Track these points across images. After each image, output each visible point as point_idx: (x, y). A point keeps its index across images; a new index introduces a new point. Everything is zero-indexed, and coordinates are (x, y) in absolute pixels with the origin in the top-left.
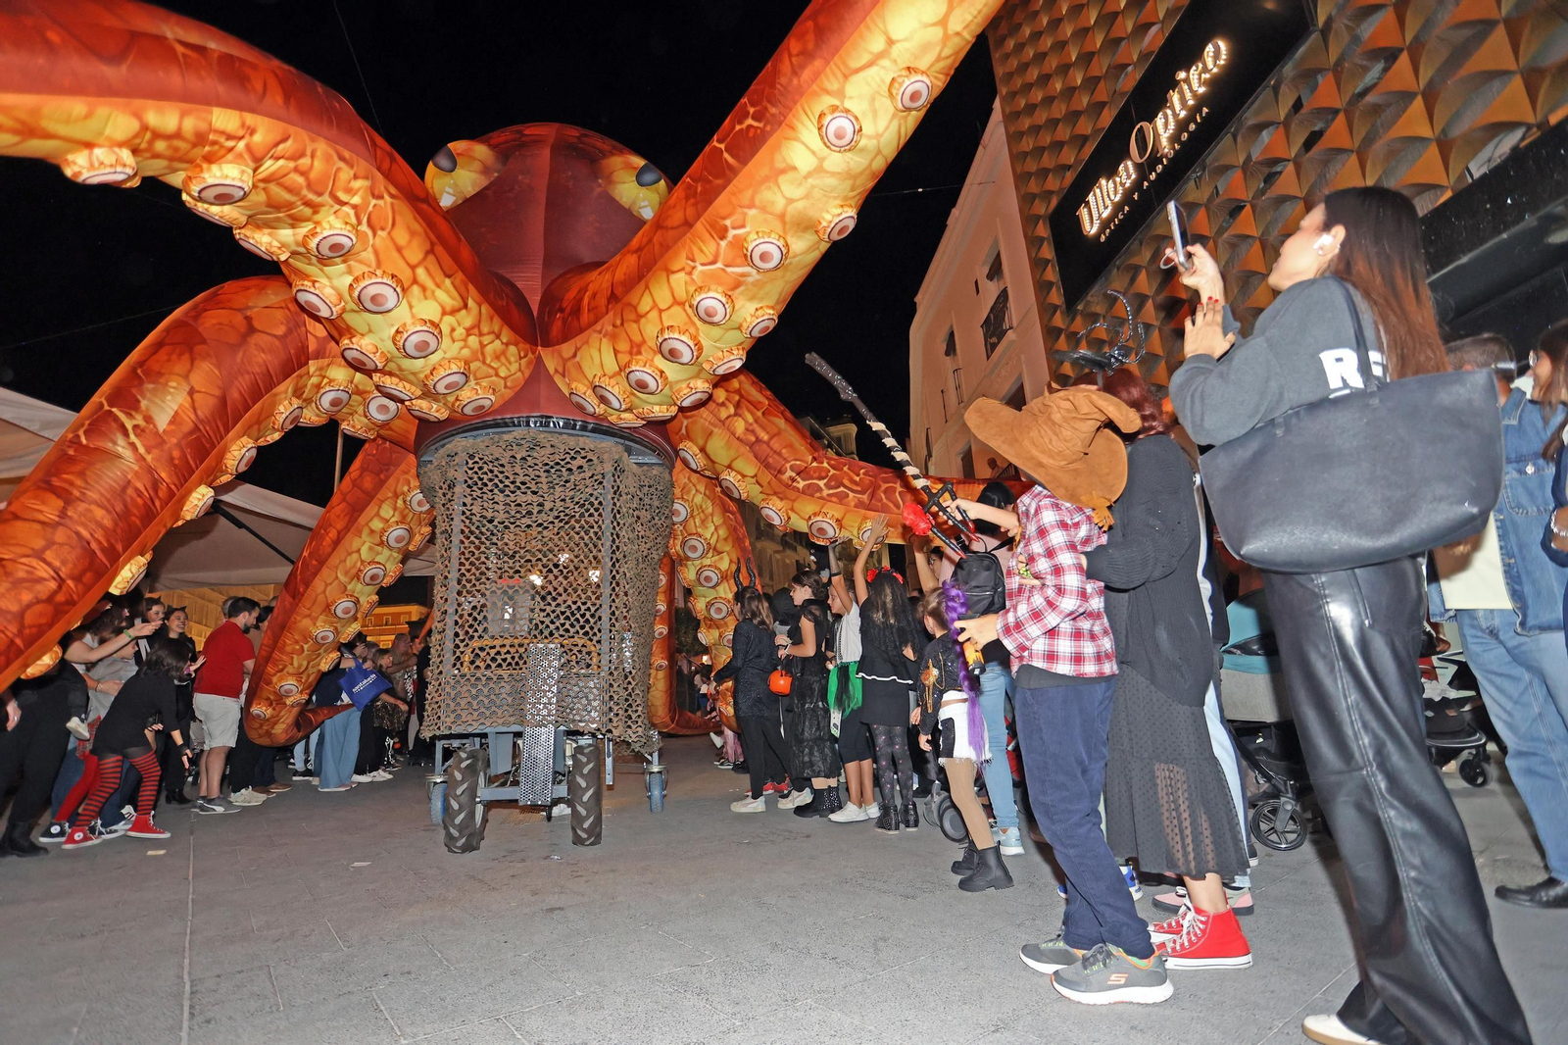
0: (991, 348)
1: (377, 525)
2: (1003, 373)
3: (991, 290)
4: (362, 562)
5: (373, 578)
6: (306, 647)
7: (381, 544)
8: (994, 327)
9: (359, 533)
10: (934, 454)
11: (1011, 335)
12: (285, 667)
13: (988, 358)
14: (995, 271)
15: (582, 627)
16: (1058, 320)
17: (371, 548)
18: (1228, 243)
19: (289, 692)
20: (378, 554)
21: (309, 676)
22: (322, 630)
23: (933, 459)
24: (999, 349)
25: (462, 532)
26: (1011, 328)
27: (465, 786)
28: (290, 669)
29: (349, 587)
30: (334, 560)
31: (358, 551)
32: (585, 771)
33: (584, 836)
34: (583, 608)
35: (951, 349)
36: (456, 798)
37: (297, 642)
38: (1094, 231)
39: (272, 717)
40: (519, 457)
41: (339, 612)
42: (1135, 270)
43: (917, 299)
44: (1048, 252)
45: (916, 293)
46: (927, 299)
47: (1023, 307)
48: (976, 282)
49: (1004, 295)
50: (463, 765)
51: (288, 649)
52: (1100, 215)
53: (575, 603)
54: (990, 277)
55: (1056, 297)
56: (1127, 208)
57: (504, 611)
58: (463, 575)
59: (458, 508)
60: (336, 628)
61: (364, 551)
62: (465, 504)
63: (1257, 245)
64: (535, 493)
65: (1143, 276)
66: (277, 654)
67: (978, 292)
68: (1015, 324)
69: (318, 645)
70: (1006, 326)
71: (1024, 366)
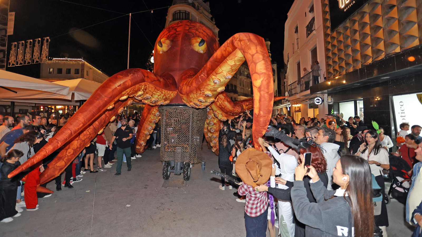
0: (308, 35)
1: (153, 112)
2: (311, 42)
3: (310, 16)
4: (152, 119)
5: (154, 122)
6: (144, 135)
7: (155, 116)
8: (310, 28)
9: (150, 114)
10: (289, 61)
11: (314, 32)
12: (141, 139)
13: (307, 37)
14: (312, 10)
15: (186, 139)
16: (329, 32)
17: (153, 117)
18: (386, 19)
19: (142, 144)
20: (154, 117)
21: (145, 140)
22: (146, 132)
23: (289, 62)
24: (311, 36)
25: (165, 125)
26: (315, 30)
27: (166, 169)
28: (142, 140)
29: (150, 124)
30: (147, 119)
31: (151, 117)
32: (186, 168)
33: (186, 179)
34: (186, 140)
35: (296, 31)
36: (165, 171)
37: (142, 135)
38: (343, 7)
39: (140, 148)
40: (174, 111)
41: (149, 129)
42: (354, 22)
43: (288, 14)
44: (327, 9)
45: (288, 12)
46: (290, 14)
47: (319, 24)
48: (306, 13)
49: (313, 19)
50: (166, 165)
51: (141, 136)
52: (345, 3)
53: (184, 139)
54: (310, 11)
55: (329, 24)
56: (354, 2)
57: (172, 140)
58: (165, 133)
59: (164, 120)
60: (149, 132)
61: (152, 117)
62: (165, 120)
63: (397, 21)
64: (177, 118)
65: (357, 24)
66: (139, 137)
67: (306, 16)
68: (316, 29)
69: (146, 135)
70: (313, 29)
71: (317, 42)
